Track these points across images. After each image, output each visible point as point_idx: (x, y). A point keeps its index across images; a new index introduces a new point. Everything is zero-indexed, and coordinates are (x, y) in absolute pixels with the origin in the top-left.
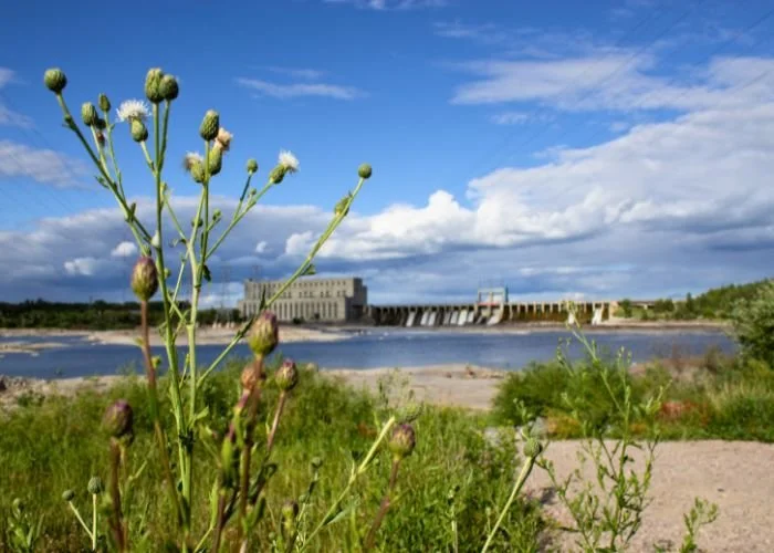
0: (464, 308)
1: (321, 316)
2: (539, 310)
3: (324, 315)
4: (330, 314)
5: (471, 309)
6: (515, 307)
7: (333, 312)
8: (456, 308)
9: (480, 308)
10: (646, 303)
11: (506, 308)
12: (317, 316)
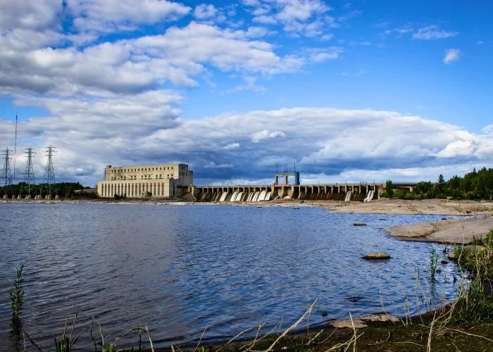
0: (263, 189)
1: (153, 194)
2: (322, 191)
3: (155, 194)
4: (159, 193)
5: (269, 190)
6: (303, 189)
7: (161, 190)
8: (258, 189)
9: (277, 189)
10: (411, 185)
11: (296, 189)
12: (150, 194)
